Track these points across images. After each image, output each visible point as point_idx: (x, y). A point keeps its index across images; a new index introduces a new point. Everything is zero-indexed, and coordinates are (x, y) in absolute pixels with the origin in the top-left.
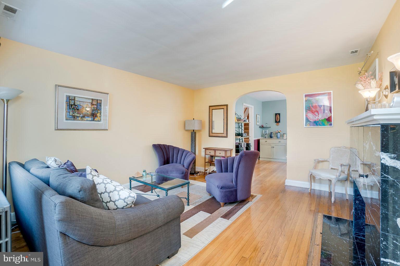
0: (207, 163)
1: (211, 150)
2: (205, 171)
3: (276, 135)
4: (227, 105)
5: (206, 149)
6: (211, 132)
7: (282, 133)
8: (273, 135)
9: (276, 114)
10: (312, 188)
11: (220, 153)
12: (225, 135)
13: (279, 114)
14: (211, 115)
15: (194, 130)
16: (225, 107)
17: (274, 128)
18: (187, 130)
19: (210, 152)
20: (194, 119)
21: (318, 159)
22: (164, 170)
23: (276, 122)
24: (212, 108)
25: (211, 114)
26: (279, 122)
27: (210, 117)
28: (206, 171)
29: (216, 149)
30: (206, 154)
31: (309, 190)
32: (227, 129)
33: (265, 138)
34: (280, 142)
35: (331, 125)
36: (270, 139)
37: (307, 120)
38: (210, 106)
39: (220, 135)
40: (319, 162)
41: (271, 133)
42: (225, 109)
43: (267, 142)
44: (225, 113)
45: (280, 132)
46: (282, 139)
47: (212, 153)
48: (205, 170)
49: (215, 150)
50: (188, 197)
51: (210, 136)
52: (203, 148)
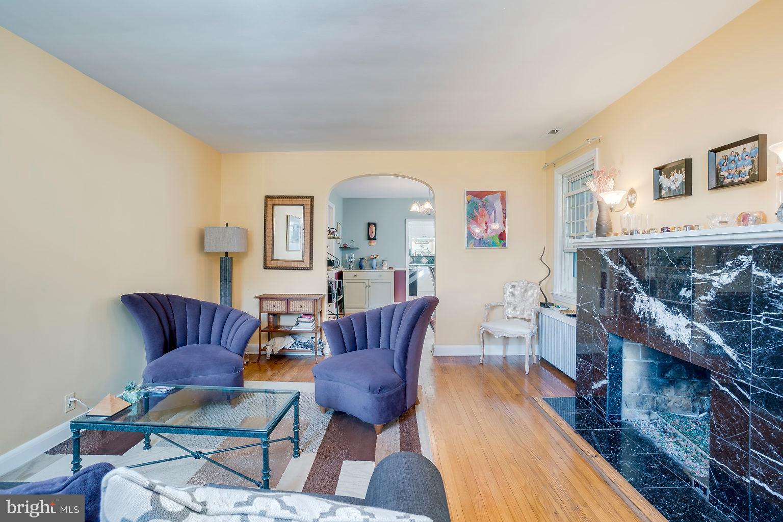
0: (264, 331)
1: (276, 299)
2: (260, 353)
3: (369, 262)
4: (312, 198)
5: (262, 299)
6: (269, 258)
7: (380, 259)
8: (364, 264)
9: (369, 224)
10: (486, 354)
11: (301, 307)
12: (307, 264)
13: (375, 224)
14: (269, 218)
15: (227, 253)
16: (308, 202)
17: (366, 250)
18: (208, 254)
19: (274, 306)
20: (227, 225)
21: (491, 304)
22: (175, 370)
23: (369, 238)
24: (271, 201)
25: (269, 215)
26: (375, 238)
27: (268, 223)
28: (263, 353)
29: (290, 297)
30: (261, 311)
31: (481, 358)
32: (310, 251)
33: (350, 269)
34: (381, 276)
35: (504, 245)
36: (359, 270)
37: (470, 236)
38: (267, 197)
39: (295, 265)
40: (493, 307)
41: (361, 259)
42: (308, 207)
43: (356, 278)
44: (308, 215)
45: (377, 257)
46: (381, 270)
47: (280, 307)
48: (260, 350)
49: (288, 300)
50: (297, 434)
51: (265, 267)
52: (256, 298)
